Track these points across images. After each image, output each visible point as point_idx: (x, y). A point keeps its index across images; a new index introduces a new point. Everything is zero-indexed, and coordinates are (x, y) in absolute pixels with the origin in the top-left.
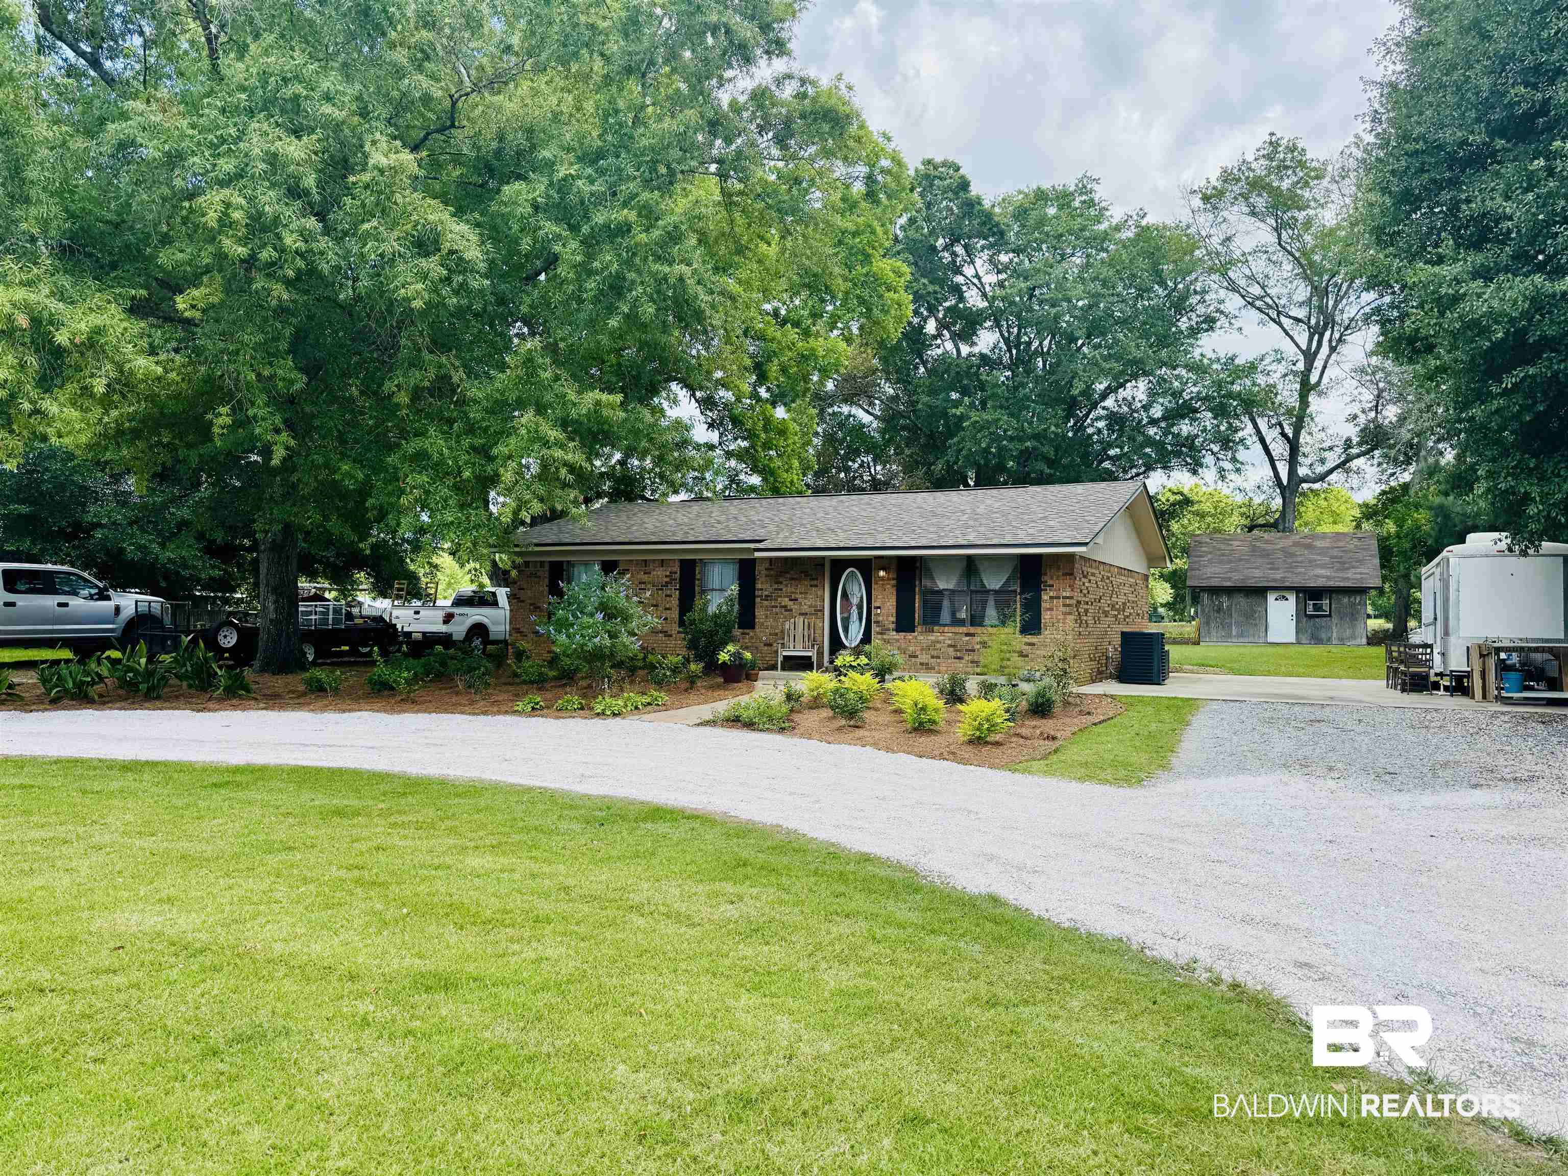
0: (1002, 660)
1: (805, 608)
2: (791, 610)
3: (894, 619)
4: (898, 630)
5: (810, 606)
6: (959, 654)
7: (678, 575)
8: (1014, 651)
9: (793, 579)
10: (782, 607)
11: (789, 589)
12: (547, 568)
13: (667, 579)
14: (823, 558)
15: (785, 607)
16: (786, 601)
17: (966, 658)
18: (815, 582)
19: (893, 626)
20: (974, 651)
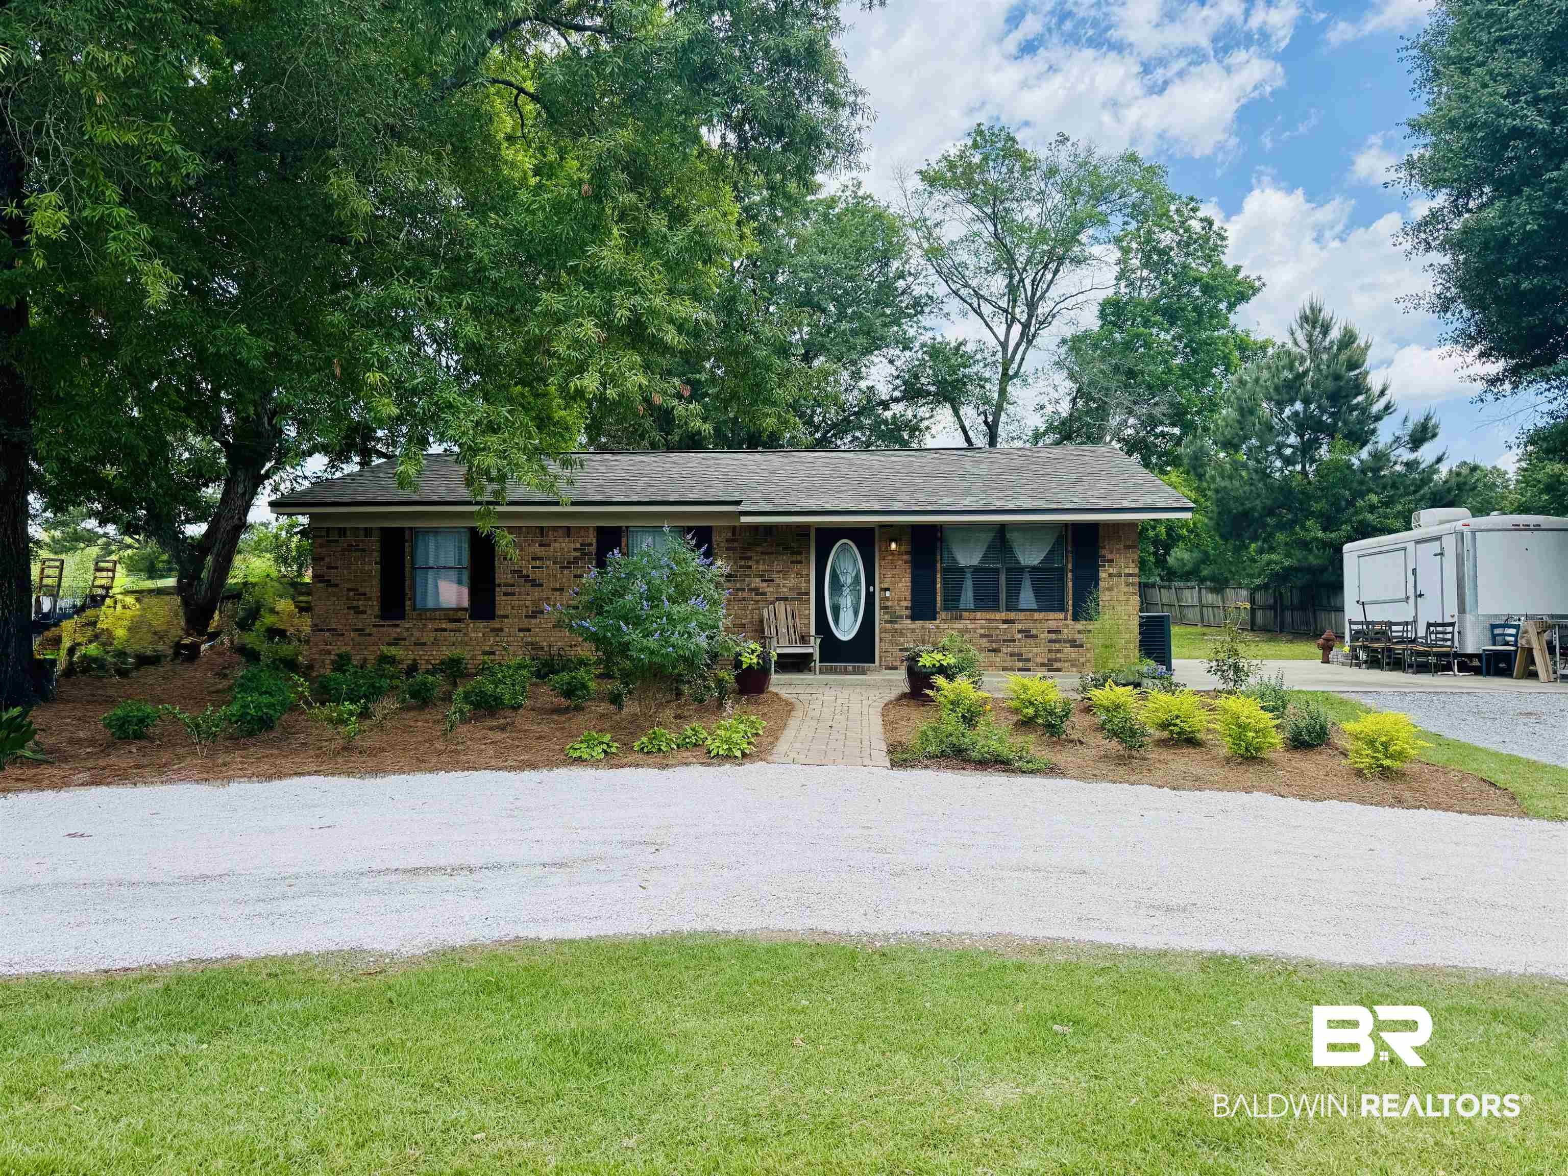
0: (1050, 651)
1: (785, 591)
2: (764, 594)
3: (908, 603)
4: (913, 618)
5: (791, 589)
6: (995, 646)
7: (593, 549)
8: (1065, 642)
9: (763, 553)
10: (751, 590)
11: (761, 567)
12: (375, 538)
13: (577, 554)
14: (806, 527)
15: (756, 590)
16: (756, 582)
17: (1004, 650)
18: (799, 558)
19: (908, 612)
20: (1014, 641)
